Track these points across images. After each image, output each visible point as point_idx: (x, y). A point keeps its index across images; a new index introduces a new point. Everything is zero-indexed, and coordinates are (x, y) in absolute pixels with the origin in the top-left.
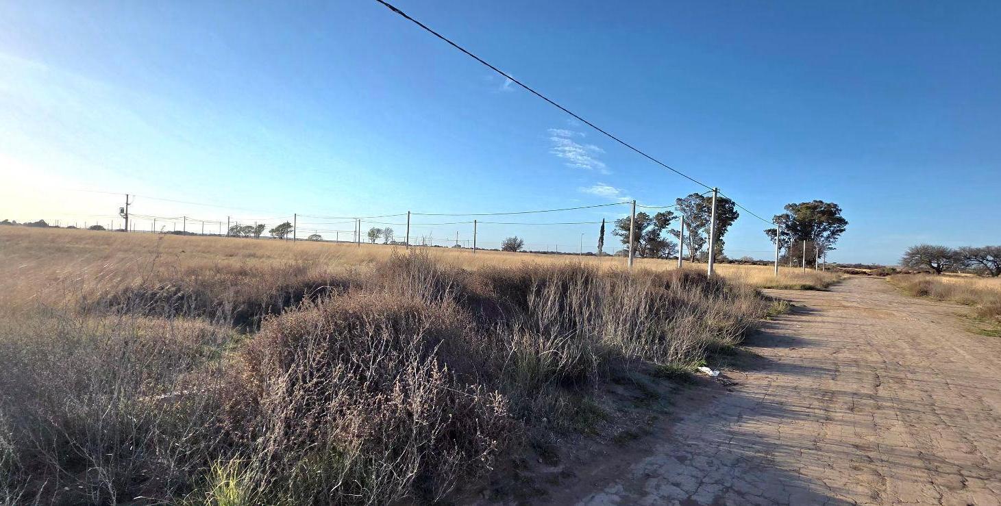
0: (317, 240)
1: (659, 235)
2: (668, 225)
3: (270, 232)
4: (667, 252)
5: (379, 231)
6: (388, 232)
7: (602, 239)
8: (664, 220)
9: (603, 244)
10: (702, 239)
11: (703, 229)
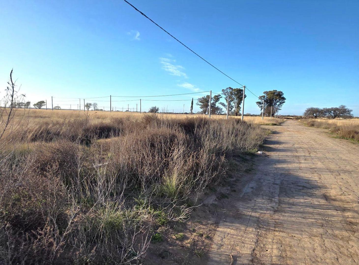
0: (58, 109)
1: (215, 105)
2: (219, 100)
3: (34, 105)
4: (218, 112)
5: (90, 104)
6: (95, 105)
7: (192, 107)
8: (217, 98)
9: (192, 109)
10: (232, 106)
11: (233, 102)
